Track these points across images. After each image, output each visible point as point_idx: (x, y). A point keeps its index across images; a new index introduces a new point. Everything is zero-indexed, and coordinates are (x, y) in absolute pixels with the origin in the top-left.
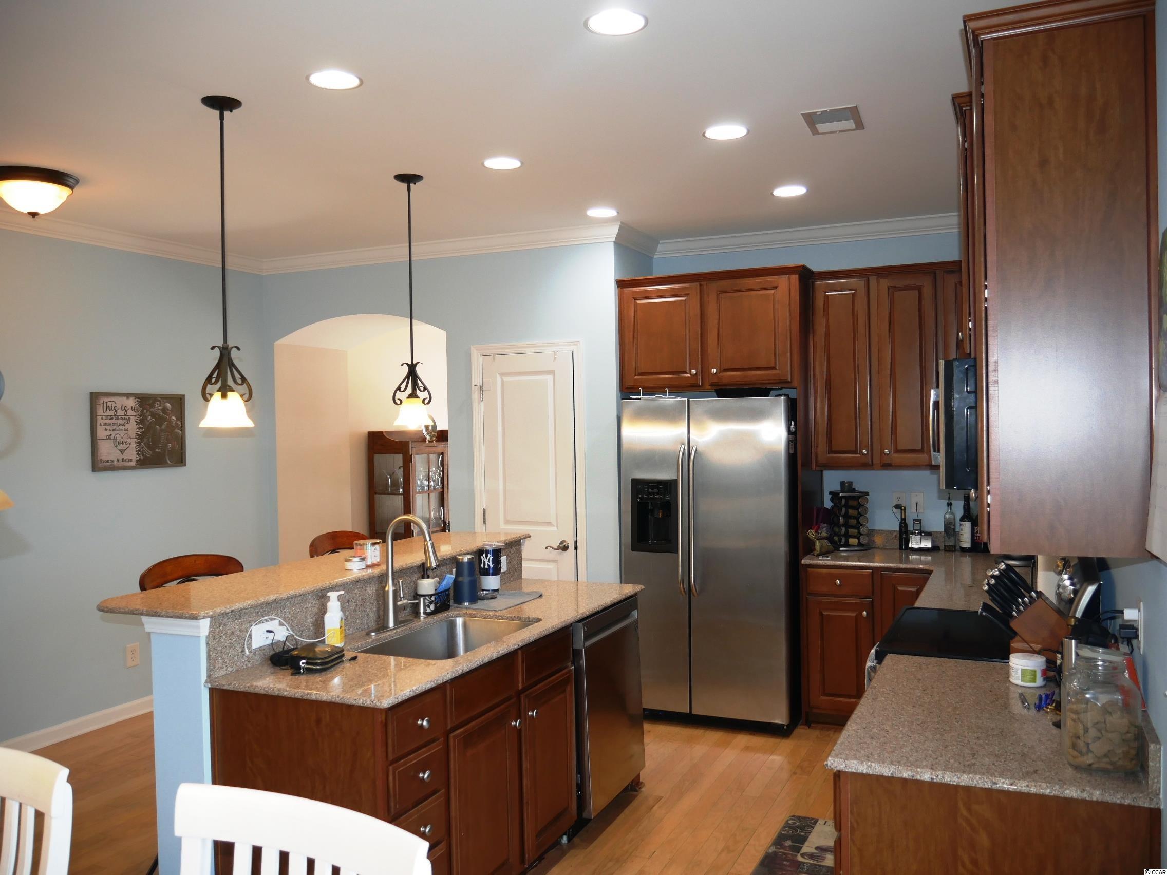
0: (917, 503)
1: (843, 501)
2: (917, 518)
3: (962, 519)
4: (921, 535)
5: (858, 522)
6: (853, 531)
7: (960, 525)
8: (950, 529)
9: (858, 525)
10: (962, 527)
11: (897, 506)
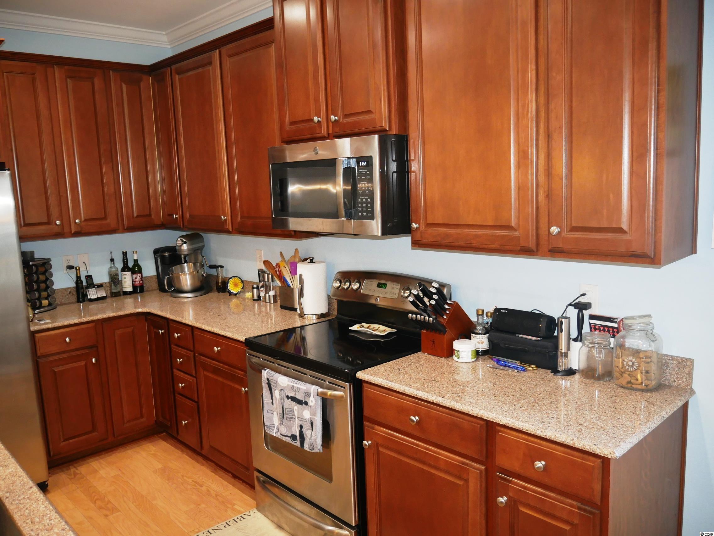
0: (84, 263)
1: (34, 268)
2: (87, 275)
3: (123, 270)
4: (95, 287)
5: (47, 285)
6: (44, 294)
7: (123, 275)
8: (115, 279)
9: (47, 287)
10: (124, 276)
11: (70, 267)
